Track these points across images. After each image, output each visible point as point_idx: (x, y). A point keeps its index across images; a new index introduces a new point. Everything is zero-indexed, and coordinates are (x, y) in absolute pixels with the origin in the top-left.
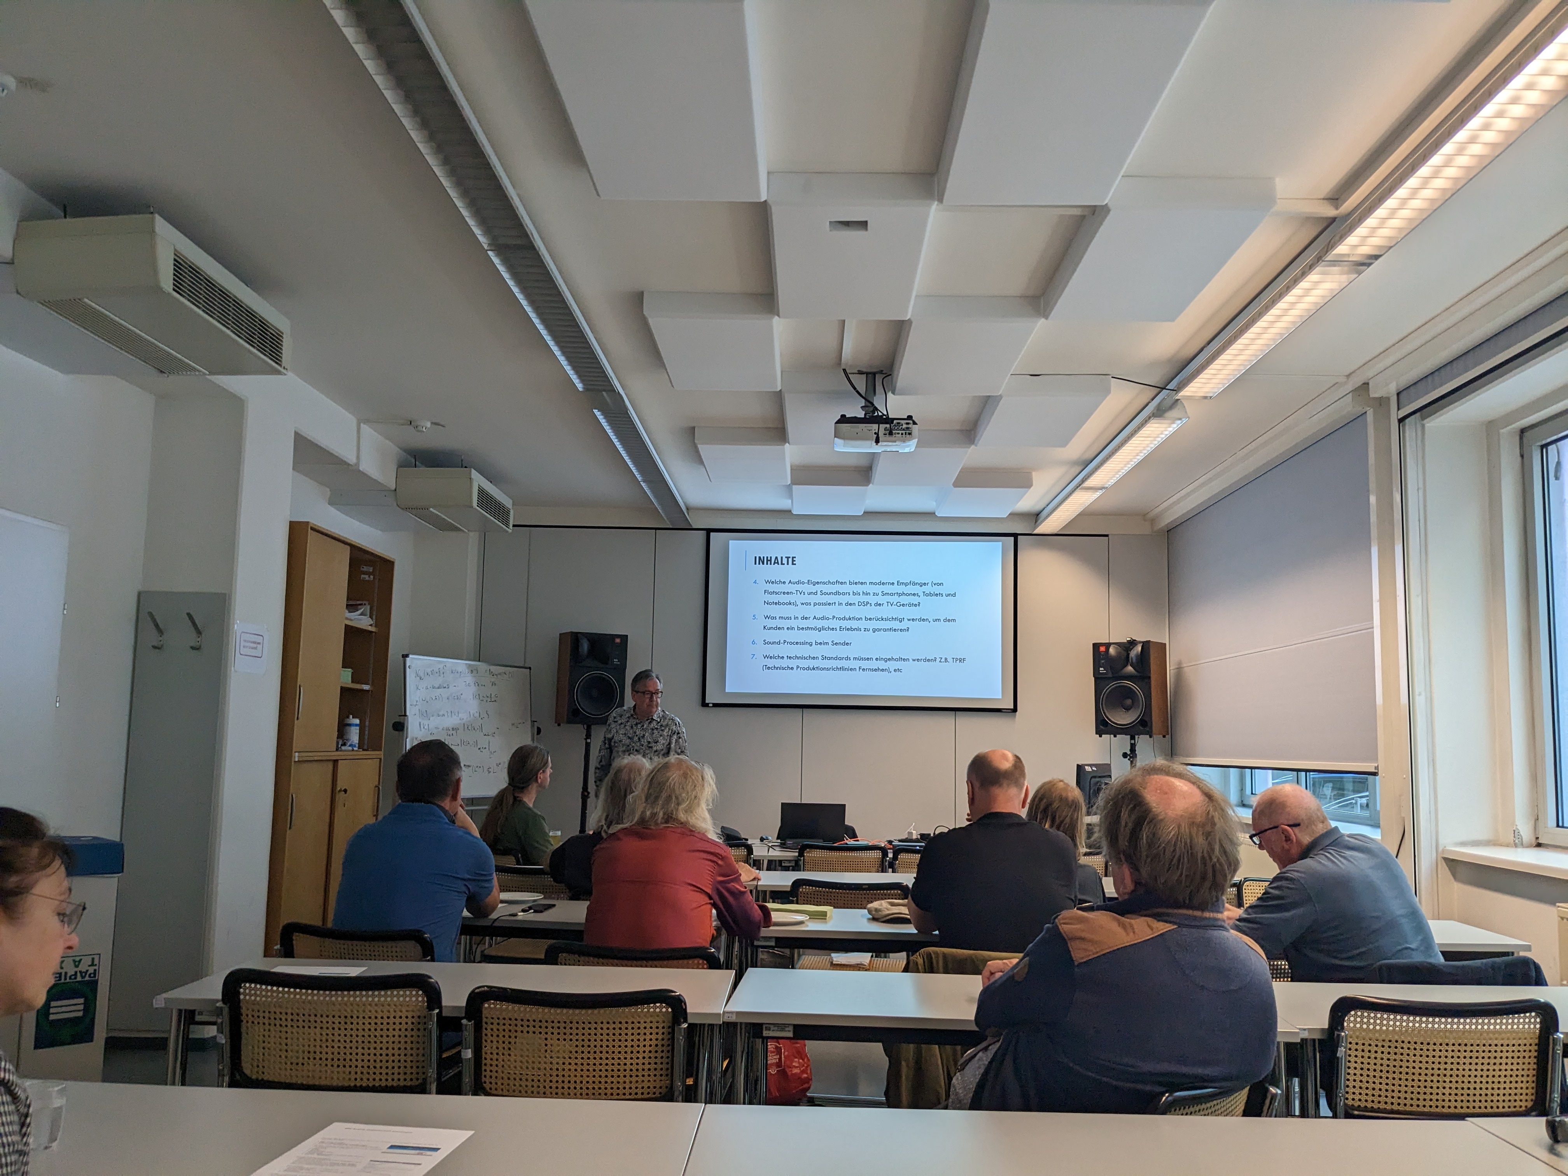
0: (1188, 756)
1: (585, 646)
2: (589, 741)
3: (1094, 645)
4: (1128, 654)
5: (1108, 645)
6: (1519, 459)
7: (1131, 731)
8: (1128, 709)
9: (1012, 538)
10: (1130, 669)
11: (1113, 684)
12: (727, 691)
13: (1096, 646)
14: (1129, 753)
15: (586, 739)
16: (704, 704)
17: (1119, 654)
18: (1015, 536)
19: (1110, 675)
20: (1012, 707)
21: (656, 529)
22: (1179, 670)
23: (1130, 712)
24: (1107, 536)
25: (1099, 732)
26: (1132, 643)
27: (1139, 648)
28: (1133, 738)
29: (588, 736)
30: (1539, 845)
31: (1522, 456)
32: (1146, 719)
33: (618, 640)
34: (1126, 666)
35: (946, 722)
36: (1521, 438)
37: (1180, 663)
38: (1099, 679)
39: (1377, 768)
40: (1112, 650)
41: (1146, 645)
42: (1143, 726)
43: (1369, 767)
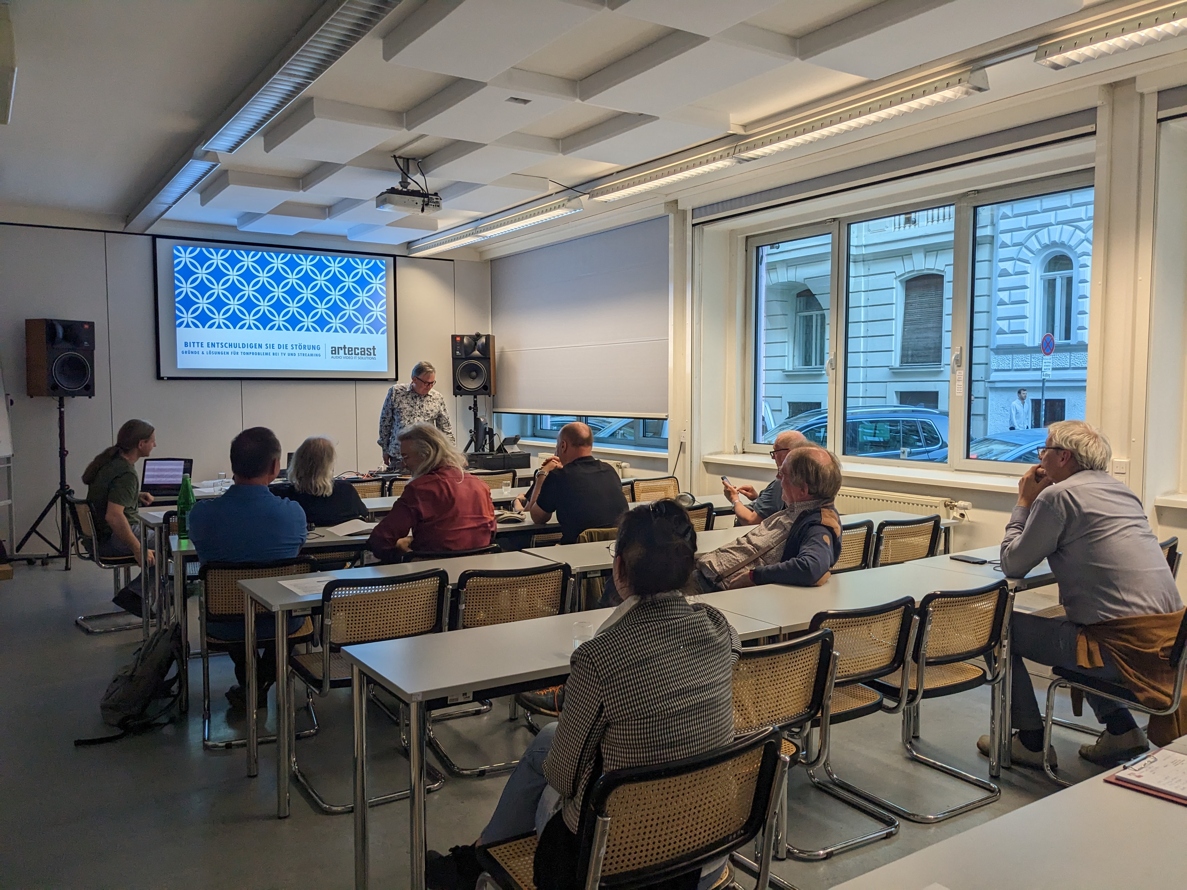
0: (500, 407)
1: (60, 331)
2: (62, 409)
3: (452, 336)
4: (476, 344)
5: (462, 337)
6: (745, 252)
7: (475, 393)
8: (474, 378)
9: (392, 258)
10: (476, 353)
11: (466, 362)
12: (179, 367)
13: (454, 337)
14: (473, 406)
15: (60, 408)
16: (159, 377)
17: (470, 343)
18: (395, 256)
19: (463, 357)
20: (394, 377)
21: (105, 232)
22: (502, 353)
23: (475, 380)
24: (453, 260)
25: (455, 394)
26: (478, 336)
27: (483, 340)
28: (475, 397)
29: (61, 405)
30: (744, 453)
31: (746, 251)
32: (488, 385)
33: (86, 326)
34: (474, 350)
35: (350, 388)
36: (747, 241)
37: (502, 348)
38: (456, 359)
39: (667, 416)
40: (465, 340)
41: (488, 337)
42: (486, 389)
43: (663, 415)
